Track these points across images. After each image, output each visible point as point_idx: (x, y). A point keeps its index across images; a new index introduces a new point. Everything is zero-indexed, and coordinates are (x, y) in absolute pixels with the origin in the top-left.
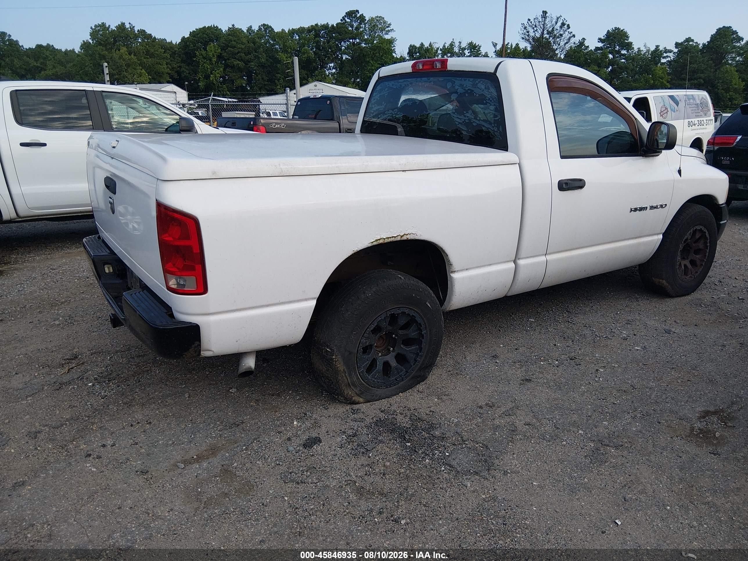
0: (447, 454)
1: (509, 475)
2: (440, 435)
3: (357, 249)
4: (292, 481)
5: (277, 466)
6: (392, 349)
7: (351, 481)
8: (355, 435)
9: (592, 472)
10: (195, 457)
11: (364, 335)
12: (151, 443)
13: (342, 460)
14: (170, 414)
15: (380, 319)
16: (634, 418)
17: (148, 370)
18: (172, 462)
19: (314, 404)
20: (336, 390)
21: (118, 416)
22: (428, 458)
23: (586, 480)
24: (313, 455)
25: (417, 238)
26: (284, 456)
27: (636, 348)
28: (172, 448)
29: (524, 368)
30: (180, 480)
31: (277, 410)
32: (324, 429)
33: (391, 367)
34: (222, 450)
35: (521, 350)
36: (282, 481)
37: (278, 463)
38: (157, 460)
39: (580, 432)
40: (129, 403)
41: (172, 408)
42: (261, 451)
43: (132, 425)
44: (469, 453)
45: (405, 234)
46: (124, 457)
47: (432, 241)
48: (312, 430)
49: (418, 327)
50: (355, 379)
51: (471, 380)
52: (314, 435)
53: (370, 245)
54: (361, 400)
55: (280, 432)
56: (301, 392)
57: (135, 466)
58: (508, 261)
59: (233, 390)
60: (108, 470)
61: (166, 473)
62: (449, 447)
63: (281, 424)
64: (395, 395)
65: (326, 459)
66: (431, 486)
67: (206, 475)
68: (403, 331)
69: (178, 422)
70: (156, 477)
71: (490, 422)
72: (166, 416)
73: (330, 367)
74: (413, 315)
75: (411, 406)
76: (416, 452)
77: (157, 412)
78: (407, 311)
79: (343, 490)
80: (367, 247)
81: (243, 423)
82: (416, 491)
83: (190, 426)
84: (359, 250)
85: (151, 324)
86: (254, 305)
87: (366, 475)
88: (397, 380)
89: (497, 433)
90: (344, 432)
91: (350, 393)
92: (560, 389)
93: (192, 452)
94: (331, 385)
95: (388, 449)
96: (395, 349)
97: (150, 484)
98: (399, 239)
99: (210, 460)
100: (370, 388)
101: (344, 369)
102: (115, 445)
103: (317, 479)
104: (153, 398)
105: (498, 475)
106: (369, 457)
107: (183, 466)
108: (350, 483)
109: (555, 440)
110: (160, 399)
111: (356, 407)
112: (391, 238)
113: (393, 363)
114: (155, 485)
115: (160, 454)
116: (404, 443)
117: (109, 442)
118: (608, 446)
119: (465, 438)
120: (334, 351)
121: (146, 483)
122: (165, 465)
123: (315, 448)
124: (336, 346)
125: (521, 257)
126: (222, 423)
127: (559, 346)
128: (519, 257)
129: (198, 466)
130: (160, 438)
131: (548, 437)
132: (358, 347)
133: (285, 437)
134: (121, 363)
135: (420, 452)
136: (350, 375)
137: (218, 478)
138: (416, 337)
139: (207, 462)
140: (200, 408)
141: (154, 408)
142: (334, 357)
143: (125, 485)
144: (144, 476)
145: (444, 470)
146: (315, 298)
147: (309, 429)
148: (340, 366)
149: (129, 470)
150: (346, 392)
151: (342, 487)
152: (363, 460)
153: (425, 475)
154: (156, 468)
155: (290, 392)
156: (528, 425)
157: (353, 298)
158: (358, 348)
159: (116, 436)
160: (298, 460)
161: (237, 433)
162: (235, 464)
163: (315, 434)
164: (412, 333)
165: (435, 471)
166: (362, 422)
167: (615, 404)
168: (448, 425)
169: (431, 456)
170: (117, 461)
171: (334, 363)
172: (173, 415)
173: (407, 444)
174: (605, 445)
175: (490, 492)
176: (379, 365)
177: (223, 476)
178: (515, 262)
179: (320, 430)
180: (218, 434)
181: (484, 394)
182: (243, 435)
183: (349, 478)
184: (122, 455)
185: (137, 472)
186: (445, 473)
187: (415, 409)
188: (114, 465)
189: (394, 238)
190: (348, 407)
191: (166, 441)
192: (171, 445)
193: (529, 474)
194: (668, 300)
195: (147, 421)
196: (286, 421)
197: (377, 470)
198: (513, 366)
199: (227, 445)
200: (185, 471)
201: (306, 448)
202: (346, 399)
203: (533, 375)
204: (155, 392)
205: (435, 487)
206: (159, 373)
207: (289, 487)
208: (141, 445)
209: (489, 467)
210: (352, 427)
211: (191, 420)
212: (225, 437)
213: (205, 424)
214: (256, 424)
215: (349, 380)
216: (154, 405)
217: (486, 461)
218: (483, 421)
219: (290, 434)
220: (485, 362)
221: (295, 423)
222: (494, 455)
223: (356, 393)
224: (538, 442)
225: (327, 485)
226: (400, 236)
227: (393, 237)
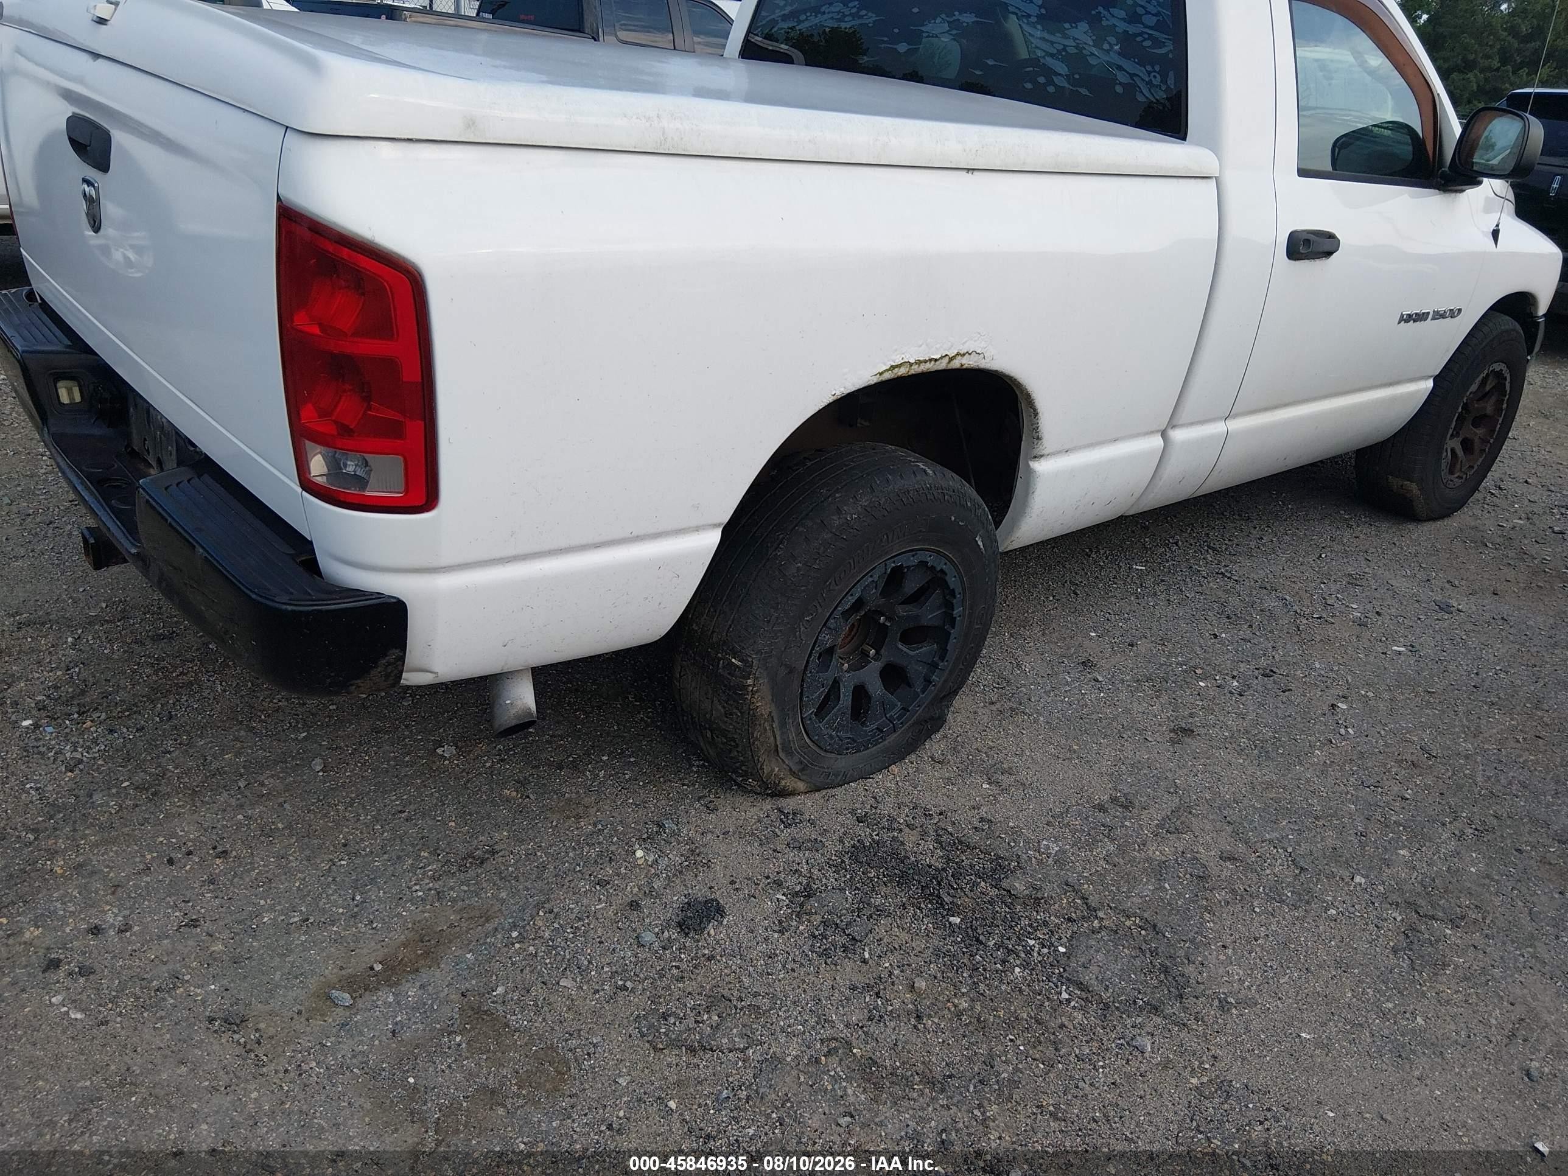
0: (1062, 949)
1: (1234, 1011)
2: (1026, 892)
3: (842, 389)
4: (674, 1044)
5: (621, 994)
6: (873, 652)
7: (836, 1039)
8: (809, 893)
9: (1424, 995)
10: (378, 967)
11: (829, 624)
12: (239, 922)
13: (793, 970)
14: (280, 825)
15: (870, 579)
16: (1460, 837)
17: (191, 683)
18: (313, 983)
19: (676, 796)
20: (743, 763)
21: (126, 830)
22: (1018, 962)
23: (1419, 1020)
24: (710, 958)
25: (984, 364)
26: (633, 959)
27: (1395, 648)
28: (303, 938)
29: (1165, 698)
30: (346, 1048)
31: (581, 810)
32: (720, 874)
33: (869, 698)
34: (450, 942)
35: (1143, 646)
36: (647, 1045)
37: (620, 983)
38: (265, 979)
39: (1358, 879)
40: (151, 786)
41: (281, 805)
42: (563, 944)
43: (171, 862)
44: (1116, 945)
45: (958, 354)
46: (164, 968)
47: (1012, 375)
48: (689, 875)
49: (944, 597)
50: (792, 735)
51: (1052, 729)
52: (700, 892)
53: (874, 380)
54: (801, 786)
55: (601, 883)
56: (632, 760)
57: (203, 1002)
58: (1152, 432)
59: (447, 751)
60: (120, 1014)
61: (299, 1025)
62: (1058, 926)
63: (600, 855)
64: (880, 771)
65: (751, 969)
66: (1050, 1052)
67: (420, 1026)
68: (907, 607)
69: (307, 852)
70: (272, 1037)
71: (1139, 851)
72: (267, 832)
73: (737, 708)
74: (942, 571)
75: (928, 800)
76: (981, 943)
77: (240, 817)
78: (931, 560)
79: (824, 1073)
80: (866, 384)
81: (493, 852)
82: (1017, 1070)
83: (343, 862)
84: (846, 392)
85: (254, 596)
86: (563, 544)
87: (870, 1019)
88: (882, 731)
89: (1166, 885)
90: (779, 884)
91: (777, 769)
92: (1268, 758)
93: (365, 951)
94: (730, 751)
95: (905, 936)
96: (882, 651)
97: (258, 1063)
98: (942, 365)
99: (425, 976)
100: (823, 753)
101: (770, 712)
102: (131, 927)
103: (742, 1036)
104: (219, 772)
105: (1211, 1012)
106: (865, 961)
107: (346, 998)
108: (836, 1049)
109: (1308, 902)
110: (241, 775)
111: (789, 804)
112: (925, 361)
113: (876, 688)
114: (272, 1067)
115: (272, 958)
116: (943, 917)
117: (110, 918)
118: (1433, 918)
119: (1093, 901)
120: (751, 666)
121: (245, 1059)
122: (292, 994)
123: (712, 932)
124: (759, 652)
125: (1180, 423)
126: (435, 853)
127: (1225, 638)
128: (1175, 422)
129: (391, 999)
130: (262, 902)
131: (1289, 894)
132: (811, 653)
133: (620, 900)
134: (108, 658)
135: (991, 943)
136: (783, 725)
137: (458, 1039)
138: (936, 624)
139: (418, 984)
140: (364, 807)
141: (230, 806)
142: (750, 682)
143: (183, 1070)
144: (236, 1037)
145: (1068, 1001)
146: (719, 525)
147: (681, 872)
148: (763, 704)
149: (186, 1013)
150: (766, 770)
151: (817, 1061)
152: (849, 971)
153: (1025, 1017)
154: (268, 1007)
155: (605, 758)
156: (1229, 859)
157: (809, 523)
158: (810, 656)
159: (129, 896)
160: (674, 971)
161: (485, 885)
162: (500, 990)
163: (700, 890)
164: (929, 614)
165: (1047, 1004)
166: (817, 851)
167: (1407, 799)
168: (1040, 862)
169: (1023, 955)
170: (144, 983)
171: (749, 697)
172: (289, 827)
173: (951, 919)
174: (1426, 916)
175: (1207, 1066)
176: (845, 696)
177: (472, 1028)
178: (1164, 434)
179: (711, 876)
180: (430, 889)
181: (1096, 767)
182: (503, 895)
183: (828, 1032)
184: (157, 962)
185: (211, 1020)
186: (1074, 1008)
187: (941, 814)
188: (137, 998)
189: (933, 362)
190: (768, 805)
191: (282, 913)
192: (298, 928)
193: (1281, 1006)
194: (1411, 526)
195: (214, 848)
196: (613, 848)
197: (897, 1003)
198: (1137, 690)
199: (464, 925)
200: (356, 1014)
201: (687, 935)
202: (765, 785)
203: (1191, 715)
204: (223, 752)
205: (1061, 1053)
206: (225, 691)
207: (669, 1065)
208: (212, 928)
209: (1181, 988)
210: (795, 867)
211: (345, 845)
212: (454, 901)
213: (386, 857)
214: (531, 857)
215: (778, 738)
216: (225, 794)
217: (1166, 971)
218: (1122, 851)
219: (632, 889)
220: (1069, 680)
221: (639, 853)
222: (1181, 953)
223: (791, 769)
224: (1270, 909)
225: (774, 1056)
226: (947, 358)
227: (931, 360)
